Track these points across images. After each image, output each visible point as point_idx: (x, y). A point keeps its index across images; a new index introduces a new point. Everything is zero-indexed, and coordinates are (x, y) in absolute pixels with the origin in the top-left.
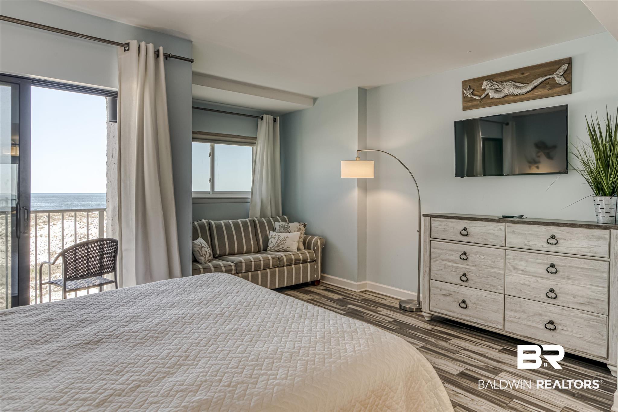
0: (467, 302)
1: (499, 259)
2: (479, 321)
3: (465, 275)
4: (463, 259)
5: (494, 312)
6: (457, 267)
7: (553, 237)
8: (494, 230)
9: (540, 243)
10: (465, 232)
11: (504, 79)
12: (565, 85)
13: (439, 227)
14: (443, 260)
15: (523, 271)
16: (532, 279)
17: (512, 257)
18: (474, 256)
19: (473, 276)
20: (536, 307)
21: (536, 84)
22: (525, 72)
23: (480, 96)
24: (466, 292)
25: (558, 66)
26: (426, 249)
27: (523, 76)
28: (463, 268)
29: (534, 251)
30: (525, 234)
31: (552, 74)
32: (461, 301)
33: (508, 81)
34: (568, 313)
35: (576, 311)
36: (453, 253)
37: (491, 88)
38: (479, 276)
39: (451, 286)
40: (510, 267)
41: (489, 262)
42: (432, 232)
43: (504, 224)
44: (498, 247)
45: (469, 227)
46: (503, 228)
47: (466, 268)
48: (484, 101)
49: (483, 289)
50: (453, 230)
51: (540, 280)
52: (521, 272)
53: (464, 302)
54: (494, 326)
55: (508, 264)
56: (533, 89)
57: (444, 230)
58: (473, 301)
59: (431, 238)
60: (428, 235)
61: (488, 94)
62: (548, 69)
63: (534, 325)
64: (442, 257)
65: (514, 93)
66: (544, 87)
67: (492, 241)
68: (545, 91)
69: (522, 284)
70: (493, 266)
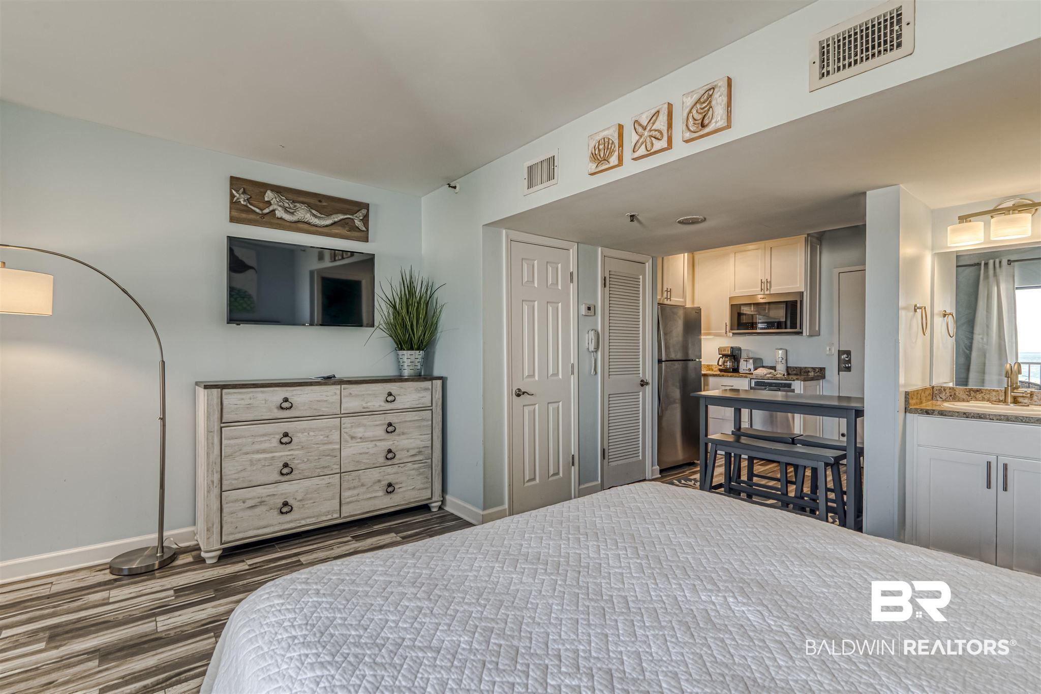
0: (291, 502)
1: (334, 431)
2: (309, 521)
3: (286, 465)
4: (286, 443)
5: (329, 500)
6: (273, 457)
7: (390, 394)
8: (327, 396)
9: (378, 403)
10: (286, 405)
11: (296, 198)
12: (364, 231)
13: (239, 402)
14: (247, 453)
15: (361, 438)
16: (371, 445)
17: (349, 425)
18: (299, 435)
19: (299, 464)
20: (375, 474)
21: (336, 220)
22: (323, 201)
23: (262, 210)
24: (290, 489)
25: (357, 209)
26: (213, 444)
27: (319, 204)
28: (284, 455)
29: (372, 413)
30: (363, 395)
31: (352, 215)
32: (280, 505)
33: (303, 203)
34: (404, 469)
35: (410, 464)
36: (266, 438)
37: (280, 204)
38: (308, 460)
39: (264, 489)
40: (347, 437)
41: (322, 437)
42: (224, 414)
43: (339, 387)
44: (333, 416)
45: (293, 396)
46: (338, 392)
47: (287, 455)
48: (266, 219)
49: (313, 475)
50: (265, 403)
51: (378, 444)
52: (359, 440)
53: (286, 504)
54: (329, 517)
55: (345, 434)
56: (332, 224)
57: (249, 407)
58: (299, 498)
59: (222, 423)
60: (216, 420)
61: (274, 211)
62: (347, 207)
63: (374, 495)
64: (245, 449)
65: (311, 221)
66: (343, 226)
67: (325, 409)
68: (344, 231)
69: (361, 454)
70: (326, 442)
